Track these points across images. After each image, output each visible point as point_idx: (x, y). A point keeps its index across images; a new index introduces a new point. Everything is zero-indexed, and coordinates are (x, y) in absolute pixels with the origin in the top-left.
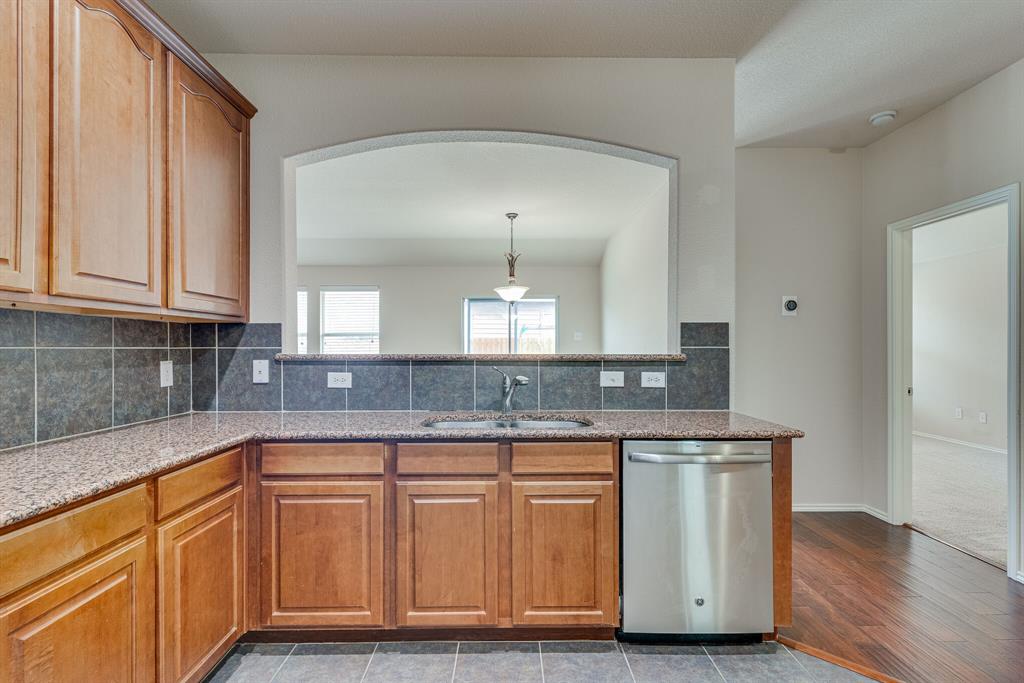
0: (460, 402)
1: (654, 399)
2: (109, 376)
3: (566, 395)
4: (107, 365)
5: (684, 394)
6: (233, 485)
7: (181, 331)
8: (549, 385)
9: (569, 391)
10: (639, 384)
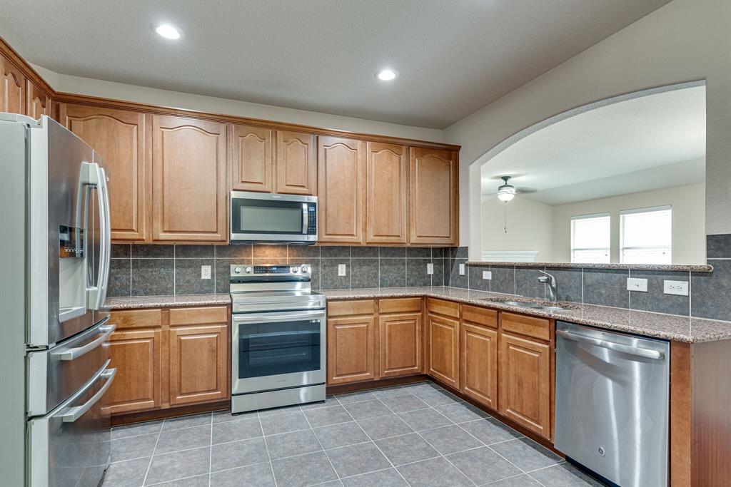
0: (537, 293)
1: (677, 305)
2: (404, 269)
3: (601, 295)
4: (404, 264)
5: (710, 303)
6: (418, 311)
7: (438, 251)
8: (589, 286)
9: (603, 291)
10: (662, 290)
